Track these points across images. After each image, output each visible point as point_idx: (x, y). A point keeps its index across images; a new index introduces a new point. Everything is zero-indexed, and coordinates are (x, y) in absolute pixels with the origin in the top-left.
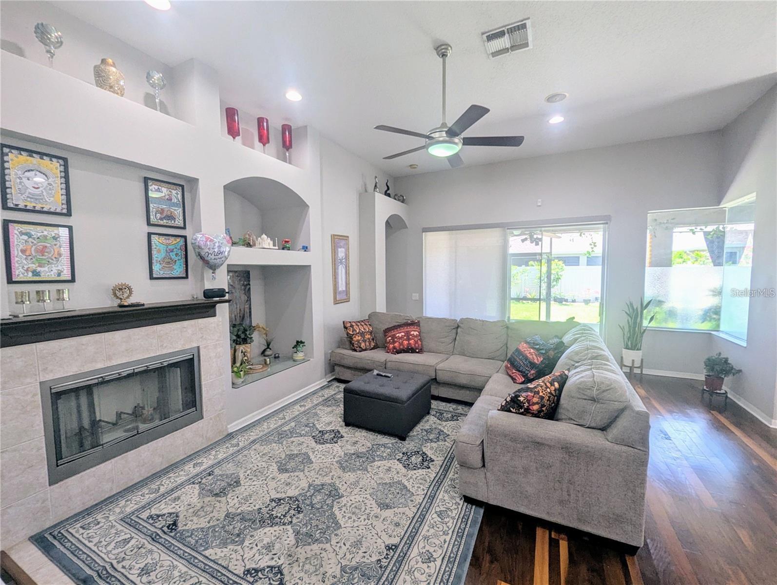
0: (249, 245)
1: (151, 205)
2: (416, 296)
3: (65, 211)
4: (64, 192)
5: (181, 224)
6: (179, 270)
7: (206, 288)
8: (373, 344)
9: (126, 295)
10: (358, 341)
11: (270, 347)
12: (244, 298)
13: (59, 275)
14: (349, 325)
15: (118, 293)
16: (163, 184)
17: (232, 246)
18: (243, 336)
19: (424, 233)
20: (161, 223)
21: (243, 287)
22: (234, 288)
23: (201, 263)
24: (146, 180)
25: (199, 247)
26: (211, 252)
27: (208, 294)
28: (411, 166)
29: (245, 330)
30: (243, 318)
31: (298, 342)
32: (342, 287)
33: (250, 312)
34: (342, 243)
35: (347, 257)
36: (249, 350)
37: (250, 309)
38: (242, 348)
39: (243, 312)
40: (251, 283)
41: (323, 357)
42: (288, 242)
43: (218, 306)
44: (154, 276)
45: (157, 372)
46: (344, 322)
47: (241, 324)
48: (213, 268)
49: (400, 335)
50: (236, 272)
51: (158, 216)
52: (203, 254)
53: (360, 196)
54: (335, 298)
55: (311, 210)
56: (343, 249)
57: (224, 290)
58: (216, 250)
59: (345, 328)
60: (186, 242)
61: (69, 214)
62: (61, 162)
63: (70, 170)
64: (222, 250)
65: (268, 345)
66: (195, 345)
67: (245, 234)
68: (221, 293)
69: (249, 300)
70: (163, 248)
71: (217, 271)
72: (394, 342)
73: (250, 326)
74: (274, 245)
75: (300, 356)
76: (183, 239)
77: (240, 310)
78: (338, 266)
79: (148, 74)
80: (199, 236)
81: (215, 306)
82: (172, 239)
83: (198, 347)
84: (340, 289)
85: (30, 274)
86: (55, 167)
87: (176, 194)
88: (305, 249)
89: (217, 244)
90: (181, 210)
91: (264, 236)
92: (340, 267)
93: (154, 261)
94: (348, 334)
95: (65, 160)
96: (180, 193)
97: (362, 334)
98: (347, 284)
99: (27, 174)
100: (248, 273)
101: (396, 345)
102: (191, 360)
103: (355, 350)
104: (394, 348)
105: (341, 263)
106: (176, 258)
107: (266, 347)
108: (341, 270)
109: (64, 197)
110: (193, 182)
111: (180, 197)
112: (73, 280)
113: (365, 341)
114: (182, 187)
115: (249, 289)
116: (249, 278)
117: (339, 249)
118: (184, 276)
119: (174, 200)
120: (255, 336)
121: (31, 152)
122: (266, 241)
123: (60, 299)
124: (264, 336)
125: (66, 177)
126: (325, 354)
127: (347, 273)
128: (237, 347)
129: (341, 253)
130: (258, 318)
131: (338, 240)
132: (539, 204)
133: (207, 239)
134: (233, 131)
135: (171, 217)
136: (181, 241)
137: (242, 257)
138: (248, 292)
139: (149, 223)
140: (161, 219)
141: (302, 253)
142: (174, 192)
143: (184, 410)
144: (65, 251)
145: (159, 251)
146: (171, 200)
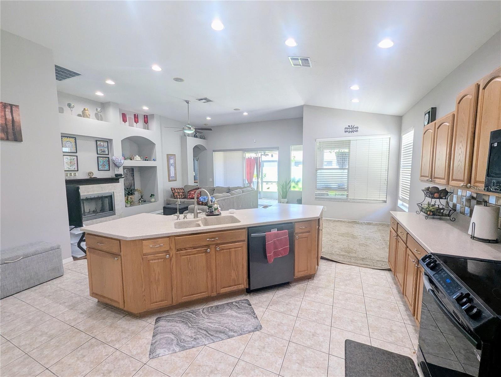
0: (131, 159)
1: (98, 148)
2: (211, 180)
3: (75, 152)
4: (75, 147)
5: (107, 153)
6: (107, 168)
7: (116, 173)
8: (183, 197)
9: (92, 175)
10: (176, 195)
11: (143, 198)
12: (131, 178)
13: (74, 169)
14: (173, 189)
15: (90, 175)
16: (101, 142)
17: (125, 160)
18: (131, 192)
19: (214, 152)
20: (101, 153)
21: (131, 174)
22: (127, 175)
23: (114, 165)
24: (96, 141)
25: (114, 161)
26: (117, 162)
27: (116, 175)
28: (205, 124)
29: (131, 191)
30: (131, 186)
31: (152, 195)
32: (172, 174)
33: (134, 184)
34: (172, 157)
35: (175, 163)
36: (133, 198)
37: (134, 183)
38: (130, 197)
39: (131, 184)
40: (134, 173)
41: (163, 201)
42: (147, 158)
43: (120, 179)
44: (100, 169)
45: (101, 199)
46: (171, 188)
47: (130, 188)
48: (118, 167)
49: (192, 193)
50: (128, 169)
51: (100, 151)
52: (115, 163)
53: (181, 138)
54: (169, 179)
55: (156, 146)
56: (173, 160)
57: (122, 174)
58: (119, 161)
59: (172, 190)
60: (109, 159)
61: (76, 152)
62: (75, 139)
63: (77, 141)
64: (121, 161)
65: (142, 197)
66: (112, 191)
67: (130, 155)
68: (121, 175)
69: (134, 179)
70: (102, 161)
71: (120, 168)
72: (190, 195)
73: (134, 189)
74: (141, 159)
75: (153, 200)
76: (108, 158)
77: (130, 183)
78: (170, 167)
79: (97, 109)
80: (114, 157)
81: (119, 179)
82: (105, 158)
83: (114, 192)
84: (171, 176)
85: (68, 169)
86: (73, 140)
87: (106, 144)
88: (154, 160)
89: (119, 160)
90: (107, 149)
91: (137, 156)
92: (171, 167)
93: (99, 165)
94: (173, 192)
95: (75, 138)
96: (107, 144)
97: (179, 193)
98: (175, 174)
99: (67, 143)
100: (133, 169)
101: (191, 196)
102: (111, 196)
103: (175, 198)
104: (190, 197)
105: (172, 165)
106: (106, 164)
107: (141, 198)
108: (172, 169)
109: (75, 148)
110: (111, 140)
111: (107, 145)
112: (78, 171)
113: (179, 195)
114: (108, 142)
115: (134, 175)
116: (133, 171)
117: (171, 160)
118: (109, 169)
119: (105, 146)
120: (136, 193)
121: (67, 137)
122: (138, 158)
123: (75, 175)
124: (140, 193)
125: (76, 143)
126: (164, 201)
127: (175, 169)
128: (129, 196)
129: (172, 161)
130: (137, 186)
131: (169, 157)
132: (255, 141)
133: (116, 158)
134: (124, 120)
135: (104, 152)
136: (107, 159)
137: (129, 163)
138: (133, 176)
139: (97, 154)
140: (101, 152)
141: (153, 161)
142: (105, 144)
143: (109, 211)
144: (76, 162)
145: (101, 162)
146: (104, 146)
